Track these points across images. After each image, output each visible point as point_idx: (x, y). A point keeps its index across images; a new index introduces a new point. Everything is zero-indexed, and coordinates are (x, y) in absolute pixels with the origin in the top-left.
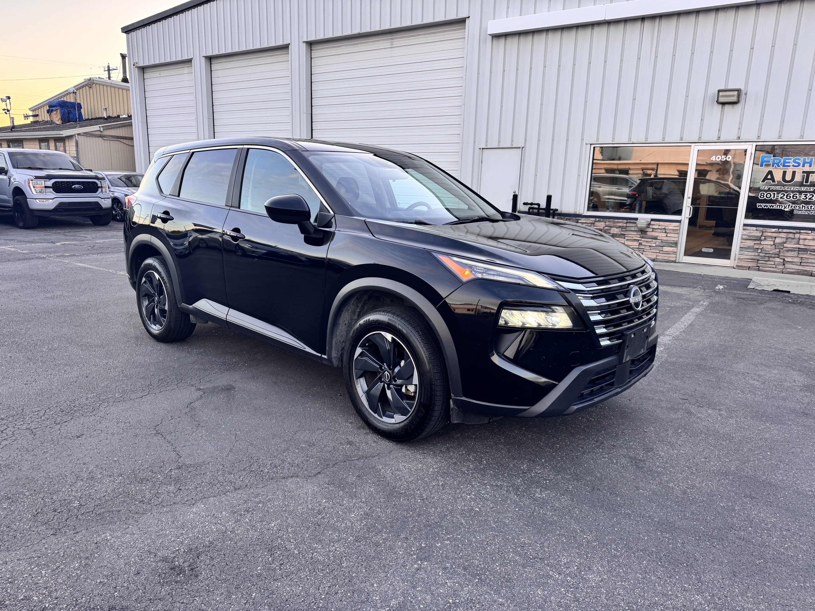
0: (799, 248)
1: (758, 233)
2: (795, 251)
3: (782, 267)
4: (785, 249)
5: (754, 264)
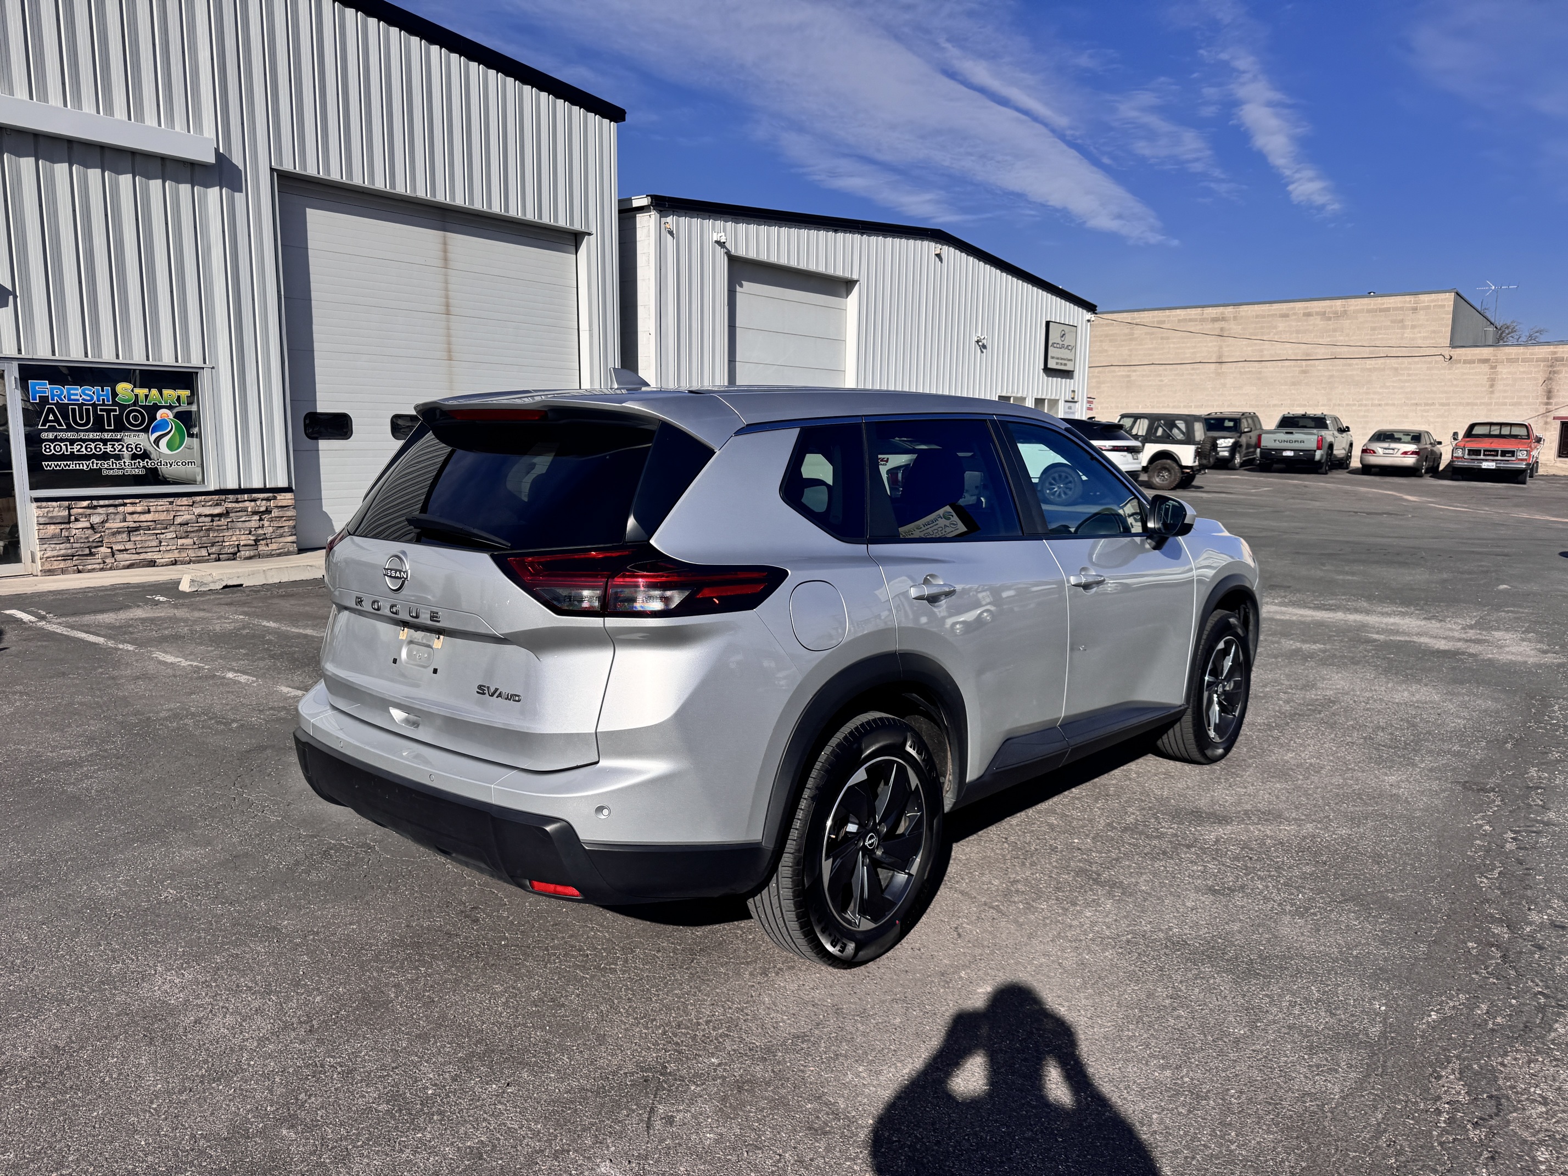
0: (128, 528)
1: (61, 511)
3: (112, 560)
4: (108, 531)
5: (69, 564)
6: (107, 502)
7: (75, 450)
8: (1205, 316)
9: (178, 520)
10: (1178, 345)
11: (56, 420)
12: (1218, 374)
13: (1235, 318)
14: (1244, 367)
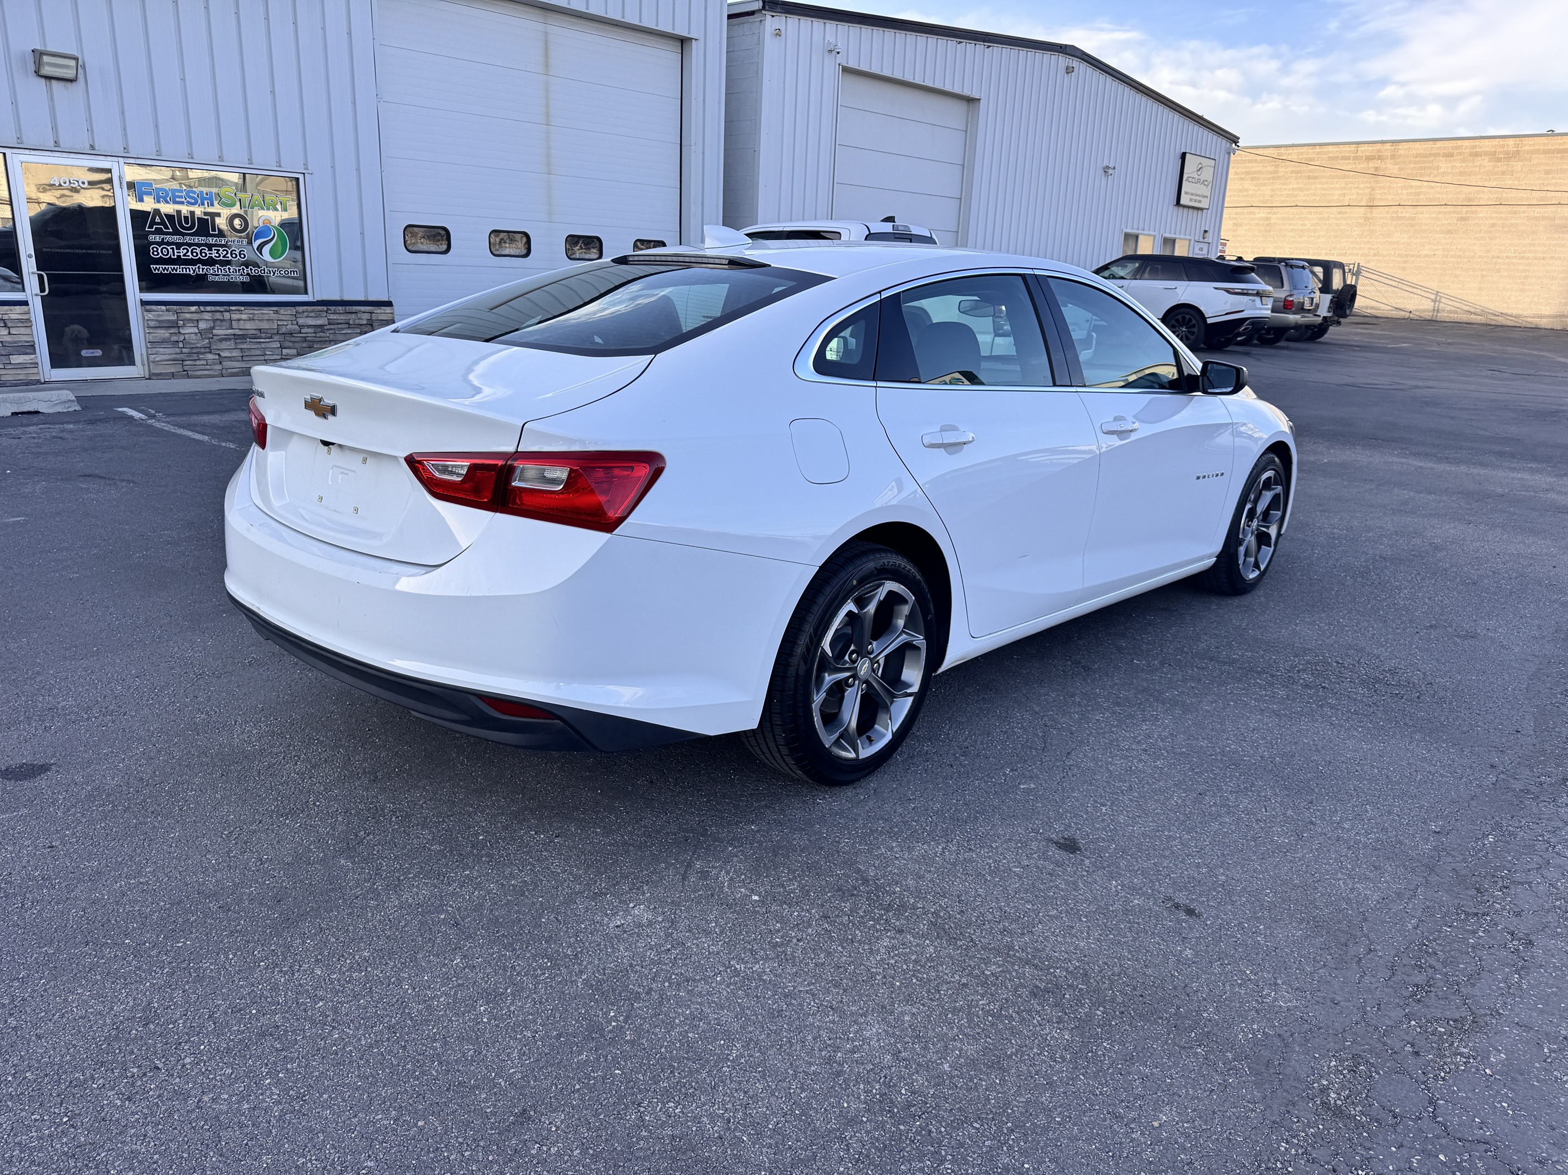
0: (234, 335)
1: (170, 316)
2: (230, 339)
3: (219, 367)
4: (215, 337)
5: (179, 368)
6: (213, 308)
7: (182, 254)
8: (1359, 154)
9: (283, 330)
10: (1326, 186)
11: (163, 223)
12: (1366, 219)
13: (1393, 157)
14: (1396, 212)
